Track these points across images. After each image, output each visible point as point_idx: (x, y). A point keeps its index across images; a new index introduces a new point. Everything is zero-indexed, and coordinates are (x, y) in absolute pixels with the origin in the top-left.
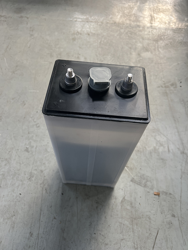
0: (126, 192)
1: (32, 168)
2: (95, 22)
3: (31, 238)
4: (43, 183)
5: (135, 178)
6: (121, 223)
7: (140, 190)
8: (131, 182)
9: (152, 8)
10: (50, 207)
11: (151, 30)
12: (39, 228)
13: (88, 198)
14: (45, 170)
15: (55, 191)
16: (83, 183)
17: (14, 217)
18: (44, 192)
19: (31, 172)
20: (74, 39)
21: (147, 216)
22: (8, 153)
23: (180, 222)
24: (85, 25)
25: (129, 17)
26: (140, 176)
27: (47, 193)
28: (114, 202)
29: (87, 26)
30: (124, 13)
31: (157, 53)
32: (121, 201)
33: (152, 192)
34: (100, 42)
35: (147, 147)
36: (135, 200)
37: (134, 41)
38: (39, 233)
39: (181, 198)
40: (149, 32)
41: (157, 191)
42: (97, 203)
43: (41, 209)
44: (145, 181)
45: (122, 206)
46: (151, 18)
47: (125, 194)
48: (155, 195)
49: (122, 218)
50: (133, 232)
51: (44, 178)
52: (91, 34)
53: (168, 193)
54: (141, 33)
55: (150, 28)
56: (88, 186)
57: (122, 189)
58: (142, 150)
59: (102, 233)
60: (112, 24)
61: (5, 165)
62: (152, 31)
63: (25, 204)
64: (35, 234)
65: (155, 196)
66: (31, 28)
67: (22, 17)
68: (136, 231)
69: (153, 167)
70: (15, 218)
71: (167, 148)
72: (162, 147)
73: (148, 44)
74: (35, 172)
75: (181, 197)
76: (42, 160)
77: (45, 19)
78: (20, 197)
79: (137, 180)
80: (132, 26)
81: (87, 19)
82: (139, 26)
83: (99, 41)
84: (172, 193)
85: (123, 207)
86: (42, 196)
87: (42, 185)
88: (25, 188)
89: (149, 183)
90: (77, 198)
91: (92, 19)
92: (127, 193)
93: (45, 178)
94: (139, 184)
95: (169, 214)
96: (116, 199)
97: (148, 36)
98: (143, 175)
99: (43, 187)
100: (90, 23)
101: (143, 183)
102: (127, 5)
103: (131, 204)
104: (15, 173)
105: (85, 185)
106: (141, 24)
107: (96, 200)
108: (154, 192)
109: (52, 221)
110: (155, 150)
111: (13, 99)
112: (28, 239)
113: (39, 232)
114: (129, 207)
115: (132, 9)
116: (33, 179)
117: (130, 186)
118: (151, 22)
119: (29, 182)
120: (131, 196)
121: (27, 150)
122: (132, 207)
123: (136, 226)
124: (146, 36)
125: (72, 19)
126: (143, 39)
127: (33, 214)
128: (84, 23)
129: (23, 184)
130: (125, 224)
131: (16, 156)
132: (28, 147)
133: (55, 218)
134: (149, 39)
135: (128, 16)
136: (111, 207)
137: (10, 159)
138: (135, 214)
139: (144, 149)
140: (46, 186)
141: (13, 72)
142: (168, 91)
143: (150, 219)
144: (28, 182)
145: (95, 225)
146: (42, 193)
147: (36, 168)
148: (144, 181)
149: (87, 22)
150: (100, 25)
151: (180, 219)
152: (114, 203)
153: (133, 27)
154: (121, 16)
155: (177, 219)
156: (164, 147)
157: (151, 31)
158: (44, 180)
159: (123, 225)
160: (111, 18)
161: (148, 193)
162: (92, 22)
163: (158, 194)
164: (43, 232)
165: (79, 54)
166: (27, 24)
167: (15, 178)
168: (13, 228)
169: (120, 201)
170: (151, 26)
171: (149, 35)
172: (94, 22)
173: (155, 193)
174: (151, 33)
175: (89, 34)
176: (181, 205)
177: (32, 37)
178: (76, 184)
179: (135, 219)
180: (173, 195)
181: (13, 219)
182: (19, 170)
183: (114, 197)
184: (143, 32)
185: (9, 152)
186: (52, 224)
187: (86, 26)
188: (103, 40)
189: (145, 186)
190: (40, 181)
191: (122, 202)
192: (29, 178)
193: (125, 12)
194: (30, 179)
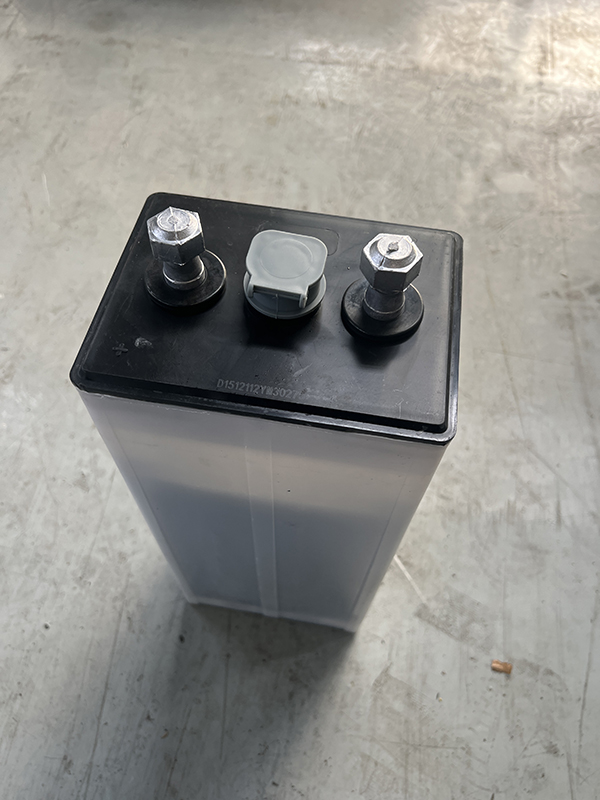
0: (394, 652)
1: (93, 544)
2: (349, 64)
3: (66, 775)
4: (123, 595)
5: (433, 605)
6: (368, 758)
7: (445, 648)
8: (417, 620)
9: (549, 22)
10: (138, 680)
11: (539, 94)
12: (95, 745)
13: (264, 660)
14: (134, 553)
15: (159, 627)
16: (253, 609)
17: (19, 701)
18: (124, 626)
19: (88, 558)
20: (272, 121)
21: (460, 741)
22: (23, 489)
23: (574, 775)
24: (316, 74)
25: (465, 48)
26: (451, 602)
27: (133, 632)
28: (352, 682)
29: (320, 76)
30: (449, 37)
31: (552, 176)
32: (376, 681)
33: (485, 659)
34: (360, 134)
35: (483, 501)
36: (424, 683)
37: (475, 131)
38: (91, 763)
39: (585, 691)
40: (532, 102)
41: (502, 659)
42: (291, 679)
43: (107, 684)
44: (465, 618)
45: (375, 700)
46: (540, 55)
47: (389, 659)
48: (494, 670)
49: (373, 740)
50: (406, 791)
51: (127, 581)
52: (330, 105)
53: (542, 670)
54: (500, 106)
55: (536, 90)
56: (270, 619)
57: (383, 642)
58: (464, 510)
59: (300, 786)
60: (405, 71)
61: (9, 526)
62: (540, 99)
63: (57, 660)
64: (79, 764)
65: (496, 675)
66: (136, 78)
67: (111, 42)
68: (416, 791)
69: (498, 572)
70: (22, 706)
71: (552, 509)
72: (536, 506)
73: (523, 145)
74: (102, 558)
75: (586, 685)
76: (128, 519)
77: (185, 52)
78: (43, 636)
79: (437, 614)
80: (472, 80)
81: (323, 53)
82: (496, 82)
83: (356, 129)
84: (555, 670)
85: (380, 702)
86: (116, 639)
87: (119, 604)
88: (62, 607)
89: (476, 628)
90: (228, 656)
91: (340, 54)
92: (397, 655)
93: (131, 580)
94: (444, 627)
95: (536, 743)
96: (358, 671)
97: (527, 117)
98: (461, 597)
99: (122, 609)
100: (331, 67)
101: (458, 624)
102: (462, 11)
103: (409, 695)
104: (37, 555)
105: (259, 616)
106: (504, 75)
107: (291, 671)
108: (493, 662)
109: (140, 726)
110: (511, 512)
111: (55, 311)
112: (57, 778)
113: (93, 756)
114: (398, 706)
115: (480, 23)
116: (92, 580)
117: (412, 631)
118: (539, 68)
119: (78, 590)
120: (411, 668)
121: (82, 483)
122: (411, 705)
123: (416, 773)
124: (518, 117)
125: (271, 53)
126: (507, 126)
127: (79, 696)
128: (310, 66)
129: (57, 594)
130: (379, 761)
131: (45, 498)
132: (85, 471)
133: (148, 718)
134: (526, 128)
135: (462, 45)
136: (338, 699)
137: (27, 509)
138: (420, 730)
139: (474, 507)
140: (132, 608)
141: (66, 223)
142: (576, 313)
143: (469, 752)
144: (75, 588)
145: (278, 755)
146: (117, 631)
147: (106, 544)
148: (459, 621)
149: (323, 63)
150: (365, 75)
151: (575, 765)
152: (350, 685)
153: (475, 85)
154: (440, 47)
155: (563, 762)
156: (544, 507)
157: (536, 100)
158: (127, 587)
159: (372, 765)
160: (405, 53)
161: (471, 662)
162: (338, 63)
163: (506, 671)
164: (107, 760)
165: (286, 172)
166: (126, 65)
167: (35, 573)
168: (13, 735)
169: (372, 682)
170: (541, 84)
171: (530, 113)
172: (343, 64)
173: (495, 665)
174: (540, 105)
175: (323, 106)
176: (582, 715)
177: (138, 109)
178: (230, 611)
179: (416, 748)
180: (559, 677)
181: (17, 706)
182: (49, 547)
183: (354, 665)
184: (510, 103)
185: (26, 484)
186: (138, 737)
187: (318, 77)
188: (369, 124)
189: (464, 636)
190: (112, 589)
191: (378, 683)
192: (80, 575)
193: (456, 31)
194: (84, 579)
